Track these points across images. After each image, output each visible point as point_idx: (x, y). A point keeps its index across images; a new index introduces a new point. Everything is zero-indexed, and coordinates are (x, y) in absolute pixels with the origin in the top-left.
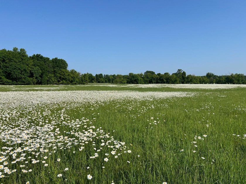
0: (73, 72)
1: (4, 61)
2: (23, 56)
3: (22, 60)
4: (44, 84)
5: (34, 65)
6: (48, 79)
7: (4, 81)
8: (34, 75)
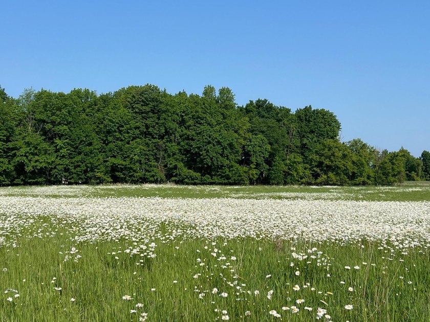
0: (358, 147)
1: (182, 123)
2: (226, 107)
3: (224, 118)
4: (278, 184)
5: (252, 131)
6: (286, 169)
7: (182, 174)
8: (253, 159)
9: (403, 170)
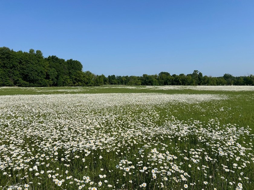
0: (88, 73)
1: (20, 63)
2: (39, 58)
3: (39, 62)
4: (60, 86)
5: (50, 67)
6: (63, 81)
7: (21, 83)
8: (51, 77)
9: (103, 81)
